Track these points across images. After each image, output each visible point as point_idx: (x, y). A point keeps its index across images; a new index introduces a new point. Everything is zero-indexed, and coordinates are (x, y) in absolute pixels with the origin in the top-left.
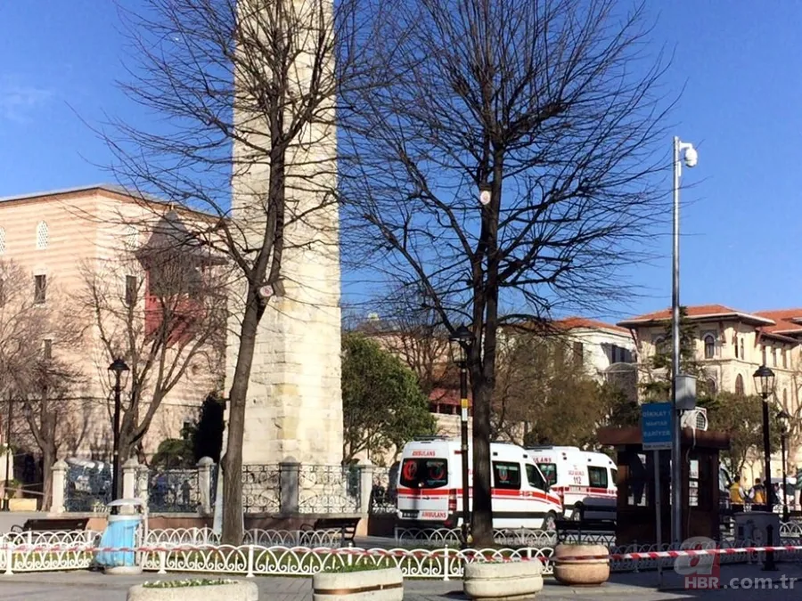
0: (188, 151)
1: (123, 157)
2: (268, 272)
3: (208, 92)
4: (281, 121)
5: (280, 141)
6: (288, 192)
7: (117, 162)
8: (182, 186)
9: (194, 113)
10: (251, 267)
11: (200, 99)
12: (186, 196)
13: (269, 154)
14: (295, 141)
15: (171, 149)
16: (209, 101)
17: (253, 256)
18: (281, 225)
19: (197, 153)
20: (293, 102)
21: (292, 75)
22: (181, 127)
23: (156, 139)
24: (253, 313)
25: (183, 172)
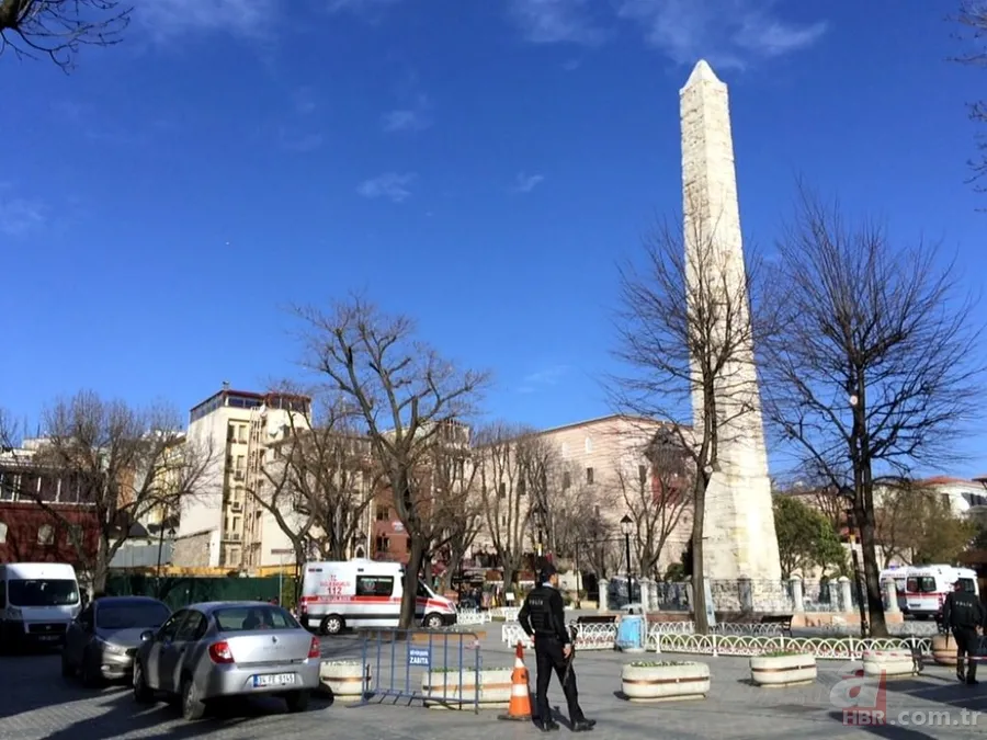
0: (651, 386)
1: (612, 393)
2: (709, 458)
3: (662, 350)
4: (709, 363)
5: (709, 376)
6: (718, 407)
7: (607, 398)
8: (650, 409)
9: (653, 363)
10: (697, 455)
11: (655, 355)
12: (652, 414)
13: (702, 383)
14: (717, 375)
15: (642, 386)
16: (661, 355)
17: (699, 448)
18: (715, 427)
19: (657, 387)
20: (715, 350)
21: (713, 334)
22: (647, 373)
23: (630, 381)
24: (702, 484)
25: (649, 400)
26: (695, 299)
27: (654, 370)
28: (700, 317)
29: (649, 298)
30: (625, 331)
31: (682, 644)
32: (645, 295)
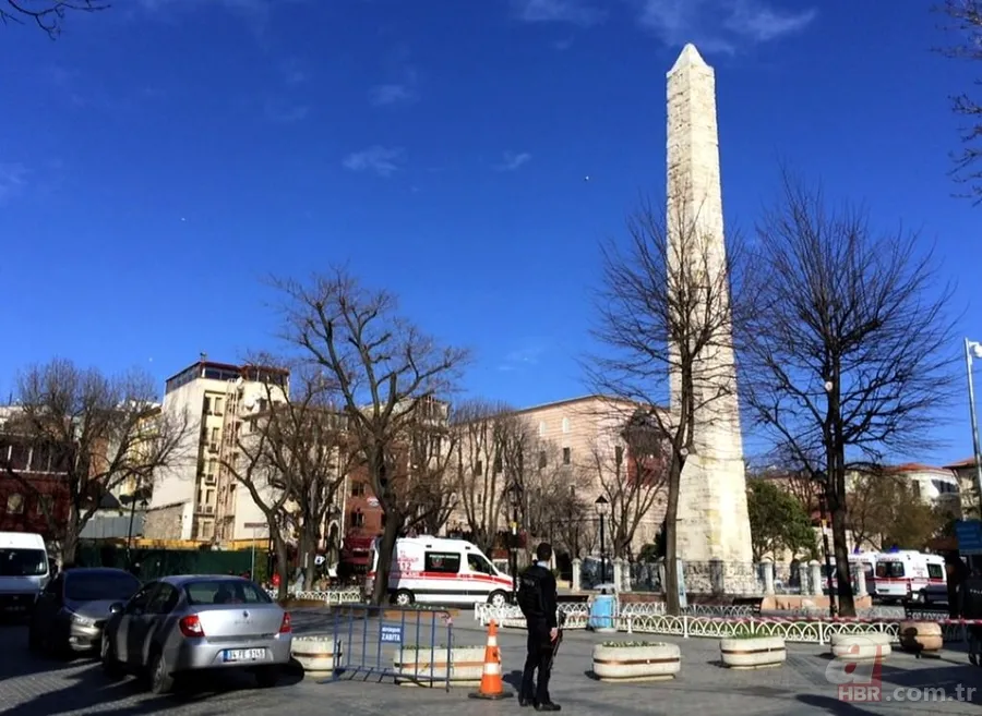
0: (628, 367)
1: (592, 374)
2: (685, 440)
3: (642, 332)
4: (688, 346)
5: (687, 358)
6: (695, 390)
7: (586, 377)
8: (627, 389)
9: (633, 344)
10: (674, 437)
11: (635, 336)
12: (630, 395)
13: (680, 366)
14: (696, 358)
15: (621, 367)
16: (640, 337)
17: (675, 431)
18: (691, 409)
19: (637, 368)
20: (694, 333)
21: (693, 317)
22: (625, 354)
23: (609, 362)
24: (677, 467)
25: (628, 381)
26: (676, 282)
27: (633, 351)
28: (680, 300)
29: (630, 279)
30: (606, 311)
31: (653, 625)
32: (627, 276)
